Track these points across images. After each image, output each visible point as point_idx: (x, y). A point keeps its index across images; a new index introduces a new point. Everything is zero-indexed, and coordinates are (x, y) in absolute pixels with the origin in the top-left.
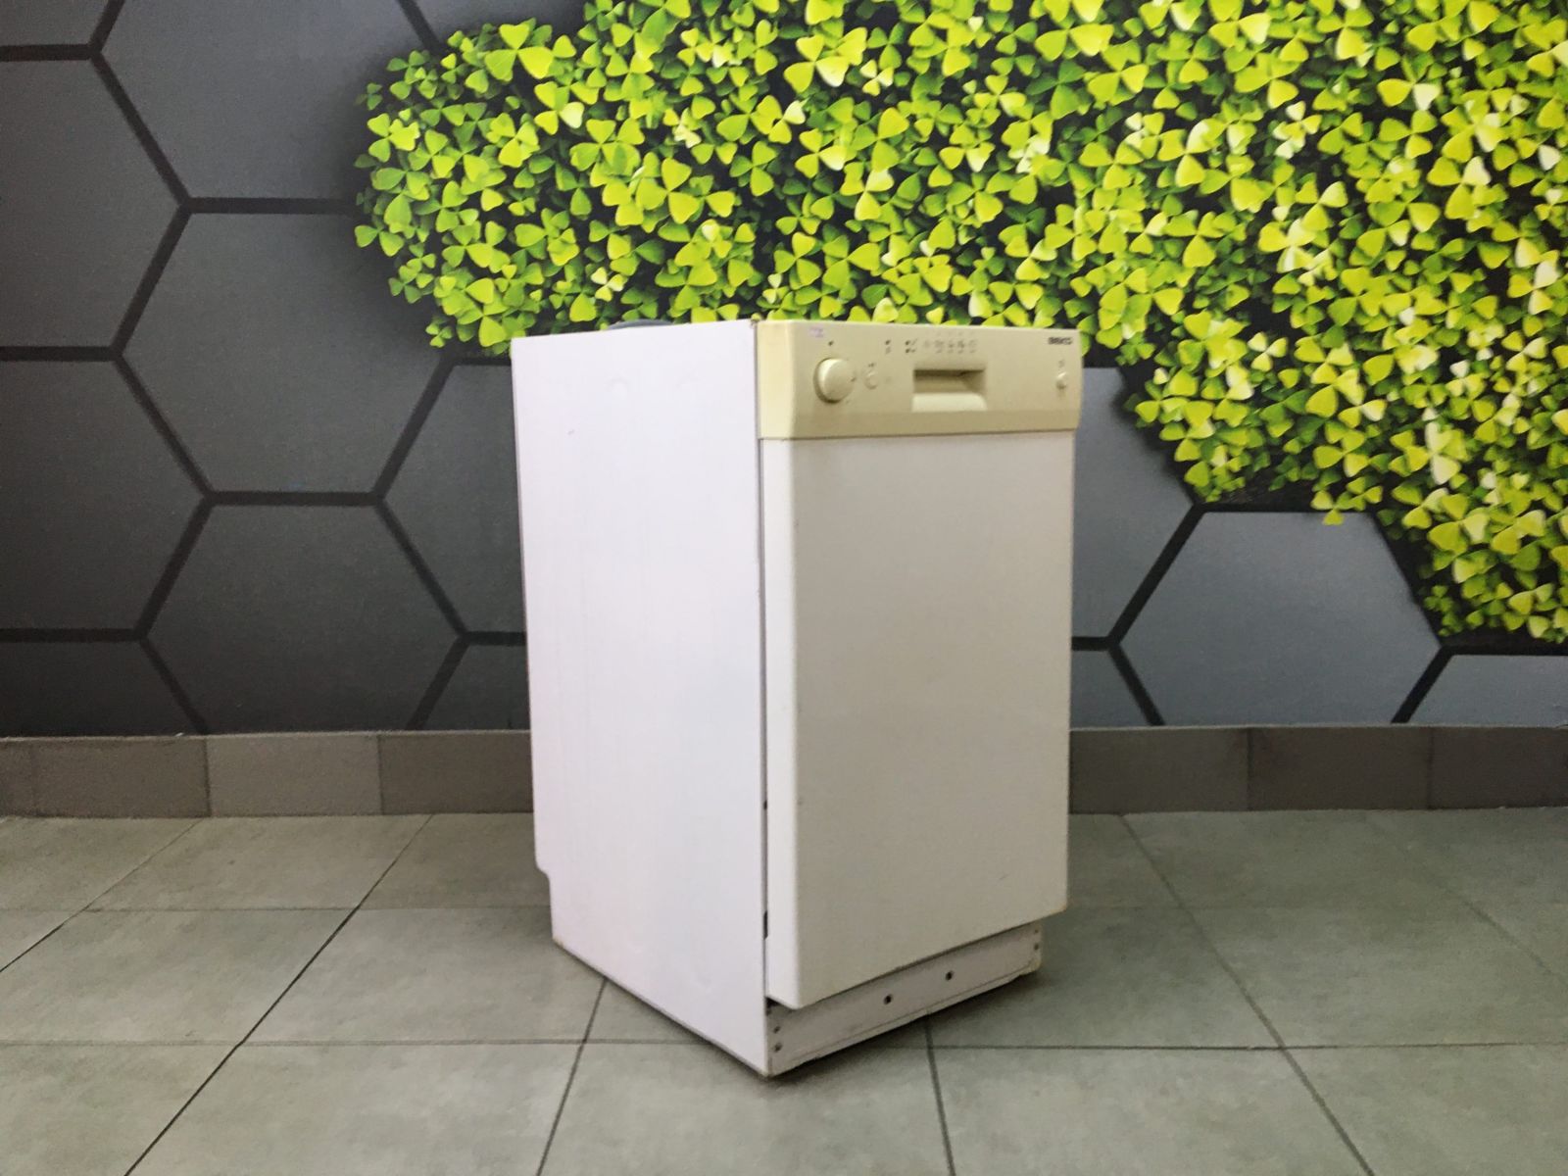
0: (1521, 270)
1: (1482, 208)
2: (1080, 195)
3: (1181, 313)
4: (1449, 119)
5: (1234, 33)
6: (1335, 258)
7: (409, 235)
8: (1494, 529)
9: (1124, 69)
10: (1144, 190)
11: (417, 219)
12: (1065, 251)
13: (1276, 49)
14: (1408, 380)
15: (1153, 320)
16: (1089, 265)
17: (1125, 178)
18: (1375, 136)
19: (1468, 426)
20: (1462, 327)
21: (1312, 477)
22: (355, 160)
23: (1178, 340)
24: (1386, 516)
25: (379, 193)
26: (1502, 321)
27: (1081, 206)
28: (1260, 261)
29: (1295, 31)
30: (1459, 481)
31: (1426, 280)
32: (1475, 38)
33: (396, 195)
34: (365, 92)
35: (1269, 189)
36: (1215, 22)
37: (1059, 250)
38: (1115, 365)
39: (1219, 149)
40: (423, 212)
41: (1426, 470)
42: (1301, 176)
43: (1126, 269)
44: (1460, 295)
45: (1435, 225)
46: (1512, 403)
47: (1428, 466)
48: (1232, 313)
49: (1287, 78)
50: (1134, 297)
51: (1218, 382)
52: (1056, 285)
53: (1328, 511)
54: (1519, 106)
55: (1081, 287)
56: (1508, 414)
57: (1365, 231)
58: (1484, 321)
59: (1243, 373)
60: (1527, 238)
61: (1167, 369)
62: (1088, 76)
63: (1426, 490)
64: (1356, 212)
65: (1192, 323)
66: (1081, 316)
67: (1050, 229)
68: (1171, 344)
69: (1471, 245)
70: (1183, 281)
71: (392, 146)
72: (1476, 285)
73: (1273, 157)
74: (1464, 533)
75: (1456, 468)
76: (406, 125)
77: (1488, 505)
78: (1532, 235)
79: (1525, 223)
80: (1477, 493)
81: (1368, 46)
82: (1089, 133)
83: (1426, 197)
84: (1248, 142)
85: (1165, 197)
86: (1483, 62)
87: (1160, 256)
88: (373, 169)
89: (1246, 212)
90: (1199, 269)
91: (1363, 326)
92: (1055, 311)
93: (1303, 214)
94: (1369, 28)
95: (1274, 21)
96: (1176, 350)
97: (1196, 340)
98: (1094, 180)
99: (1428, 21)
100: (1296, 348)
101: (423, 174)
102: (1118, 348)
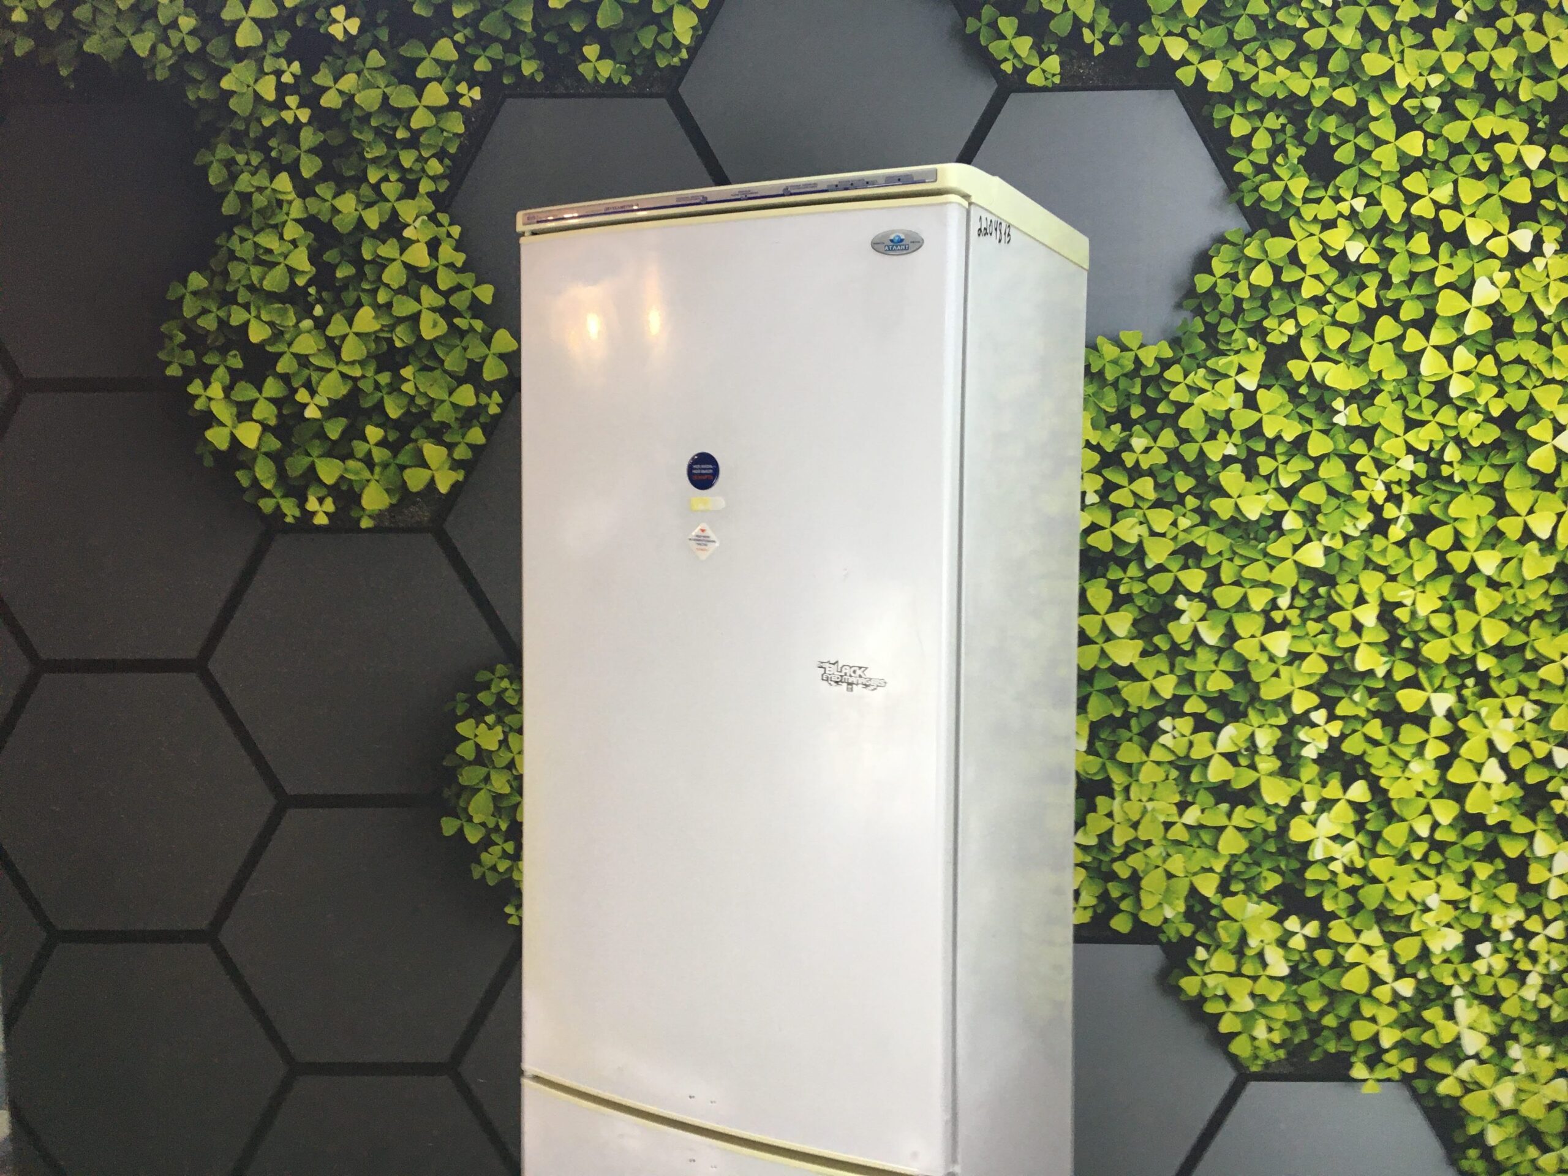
0: (1539, 859)
1: (1499, 803)
2: (1117, 788)
3: (1219, 895)
4: (1463, 724)
5: (1258, 647)
6: (1361, 847)
7: (491, 825)
8: (1523, 1096)
9: (1154, 678)
10: (1177, 785)
11: (498, 811)
12: (1106, 838)
13: (1297, 663)
14: (1436, 961)
15: (1192, 902)
16: (1129, 849)
17: (1159, 774)
18: (1395, 739)
19: (1494, 1002)
20: (1484, 912)
21: (1350, 1049)
22: (443, 758)
23: (1217, 920)
24: (1421, 1085)
25: (464, 788)
26: (1522, 905)
27: (1119, 798)
28: (1290, 850)
29: (1315, 647)
30: (1488, 1053)
31: (1449, 868)
32: (1486, 651)
33: (479, 790)
34: (454, 699)
35: (1296, 786)
36: (1241, 638)
37: (1099, 836)
38: (1157, 941)
39: (1247, 750)
40: (505, 804)
41: (1456, 1042)
42: (1327, 774)
43: (1164, 854)
44: (1481, 882)
45: (1456, 819)
46: (1534, 980)
47: (1458, 1038)
48: (1267, 897)
49: (1308, 688)
50: (1174, 880)
51: (1257, 961)
52: (1099, 867)
53: (1365, 1080)
54: (1531, 711)
55: (1122, 870)
56: (1532, 989)
57: (1389, 823)
58: (1507, 905)
59: (1280, 952)
60: (1544, 830)
61: (1207, 947)
62: (1121, 684)
63: (1457, 1061)
64: (1380, 806)
65: (1228, 904)
66: (1123, 897)
67: (1091, 817)
68: (1210, 924)
69: (1491, 835)
70: (1219, 866)
71: (477, 746)
72: (1497, 872)
73: (1299, 757)
74: (1494, 1101)
75: (1485, 1040)
76: (490, 728)
77: (1516, 1074)
78: (1546, 827)
79: (1541, 817)
80: (1505, 1063)
81: (1385, 659)
82: (1125, 734)
83: (1446, 794)
84: (1274, 743)
85: (1197, 791)
86: (1495, 673)
87: (1196, 843)
88: (460, 766)
89: (1276, 805)
90: (1233, 856)
91: (1392, 910)
92: (1098, 891)
93: (1330, 809)
94: (1385, 643)
95: (1294, 637)
96: (1215, 929)
97: (1236, 921)
98: (1130, 775)
99: (1442, 636)
100: (1330, 929)
101: (506, 771)
102: (1160, 927)
